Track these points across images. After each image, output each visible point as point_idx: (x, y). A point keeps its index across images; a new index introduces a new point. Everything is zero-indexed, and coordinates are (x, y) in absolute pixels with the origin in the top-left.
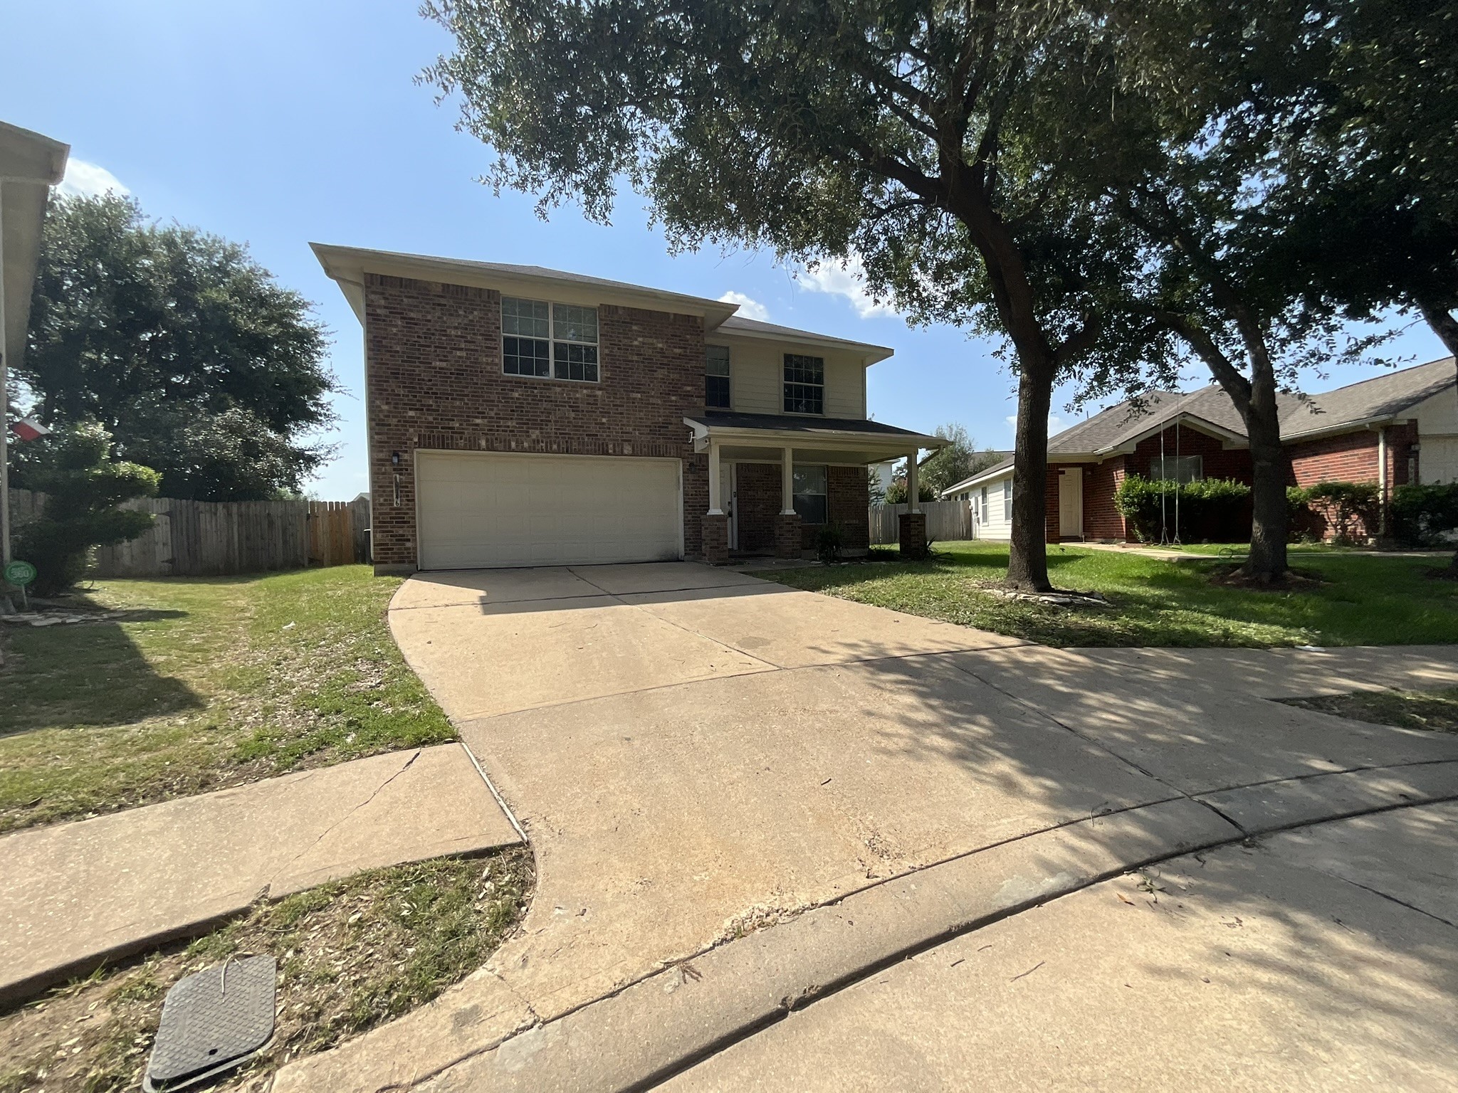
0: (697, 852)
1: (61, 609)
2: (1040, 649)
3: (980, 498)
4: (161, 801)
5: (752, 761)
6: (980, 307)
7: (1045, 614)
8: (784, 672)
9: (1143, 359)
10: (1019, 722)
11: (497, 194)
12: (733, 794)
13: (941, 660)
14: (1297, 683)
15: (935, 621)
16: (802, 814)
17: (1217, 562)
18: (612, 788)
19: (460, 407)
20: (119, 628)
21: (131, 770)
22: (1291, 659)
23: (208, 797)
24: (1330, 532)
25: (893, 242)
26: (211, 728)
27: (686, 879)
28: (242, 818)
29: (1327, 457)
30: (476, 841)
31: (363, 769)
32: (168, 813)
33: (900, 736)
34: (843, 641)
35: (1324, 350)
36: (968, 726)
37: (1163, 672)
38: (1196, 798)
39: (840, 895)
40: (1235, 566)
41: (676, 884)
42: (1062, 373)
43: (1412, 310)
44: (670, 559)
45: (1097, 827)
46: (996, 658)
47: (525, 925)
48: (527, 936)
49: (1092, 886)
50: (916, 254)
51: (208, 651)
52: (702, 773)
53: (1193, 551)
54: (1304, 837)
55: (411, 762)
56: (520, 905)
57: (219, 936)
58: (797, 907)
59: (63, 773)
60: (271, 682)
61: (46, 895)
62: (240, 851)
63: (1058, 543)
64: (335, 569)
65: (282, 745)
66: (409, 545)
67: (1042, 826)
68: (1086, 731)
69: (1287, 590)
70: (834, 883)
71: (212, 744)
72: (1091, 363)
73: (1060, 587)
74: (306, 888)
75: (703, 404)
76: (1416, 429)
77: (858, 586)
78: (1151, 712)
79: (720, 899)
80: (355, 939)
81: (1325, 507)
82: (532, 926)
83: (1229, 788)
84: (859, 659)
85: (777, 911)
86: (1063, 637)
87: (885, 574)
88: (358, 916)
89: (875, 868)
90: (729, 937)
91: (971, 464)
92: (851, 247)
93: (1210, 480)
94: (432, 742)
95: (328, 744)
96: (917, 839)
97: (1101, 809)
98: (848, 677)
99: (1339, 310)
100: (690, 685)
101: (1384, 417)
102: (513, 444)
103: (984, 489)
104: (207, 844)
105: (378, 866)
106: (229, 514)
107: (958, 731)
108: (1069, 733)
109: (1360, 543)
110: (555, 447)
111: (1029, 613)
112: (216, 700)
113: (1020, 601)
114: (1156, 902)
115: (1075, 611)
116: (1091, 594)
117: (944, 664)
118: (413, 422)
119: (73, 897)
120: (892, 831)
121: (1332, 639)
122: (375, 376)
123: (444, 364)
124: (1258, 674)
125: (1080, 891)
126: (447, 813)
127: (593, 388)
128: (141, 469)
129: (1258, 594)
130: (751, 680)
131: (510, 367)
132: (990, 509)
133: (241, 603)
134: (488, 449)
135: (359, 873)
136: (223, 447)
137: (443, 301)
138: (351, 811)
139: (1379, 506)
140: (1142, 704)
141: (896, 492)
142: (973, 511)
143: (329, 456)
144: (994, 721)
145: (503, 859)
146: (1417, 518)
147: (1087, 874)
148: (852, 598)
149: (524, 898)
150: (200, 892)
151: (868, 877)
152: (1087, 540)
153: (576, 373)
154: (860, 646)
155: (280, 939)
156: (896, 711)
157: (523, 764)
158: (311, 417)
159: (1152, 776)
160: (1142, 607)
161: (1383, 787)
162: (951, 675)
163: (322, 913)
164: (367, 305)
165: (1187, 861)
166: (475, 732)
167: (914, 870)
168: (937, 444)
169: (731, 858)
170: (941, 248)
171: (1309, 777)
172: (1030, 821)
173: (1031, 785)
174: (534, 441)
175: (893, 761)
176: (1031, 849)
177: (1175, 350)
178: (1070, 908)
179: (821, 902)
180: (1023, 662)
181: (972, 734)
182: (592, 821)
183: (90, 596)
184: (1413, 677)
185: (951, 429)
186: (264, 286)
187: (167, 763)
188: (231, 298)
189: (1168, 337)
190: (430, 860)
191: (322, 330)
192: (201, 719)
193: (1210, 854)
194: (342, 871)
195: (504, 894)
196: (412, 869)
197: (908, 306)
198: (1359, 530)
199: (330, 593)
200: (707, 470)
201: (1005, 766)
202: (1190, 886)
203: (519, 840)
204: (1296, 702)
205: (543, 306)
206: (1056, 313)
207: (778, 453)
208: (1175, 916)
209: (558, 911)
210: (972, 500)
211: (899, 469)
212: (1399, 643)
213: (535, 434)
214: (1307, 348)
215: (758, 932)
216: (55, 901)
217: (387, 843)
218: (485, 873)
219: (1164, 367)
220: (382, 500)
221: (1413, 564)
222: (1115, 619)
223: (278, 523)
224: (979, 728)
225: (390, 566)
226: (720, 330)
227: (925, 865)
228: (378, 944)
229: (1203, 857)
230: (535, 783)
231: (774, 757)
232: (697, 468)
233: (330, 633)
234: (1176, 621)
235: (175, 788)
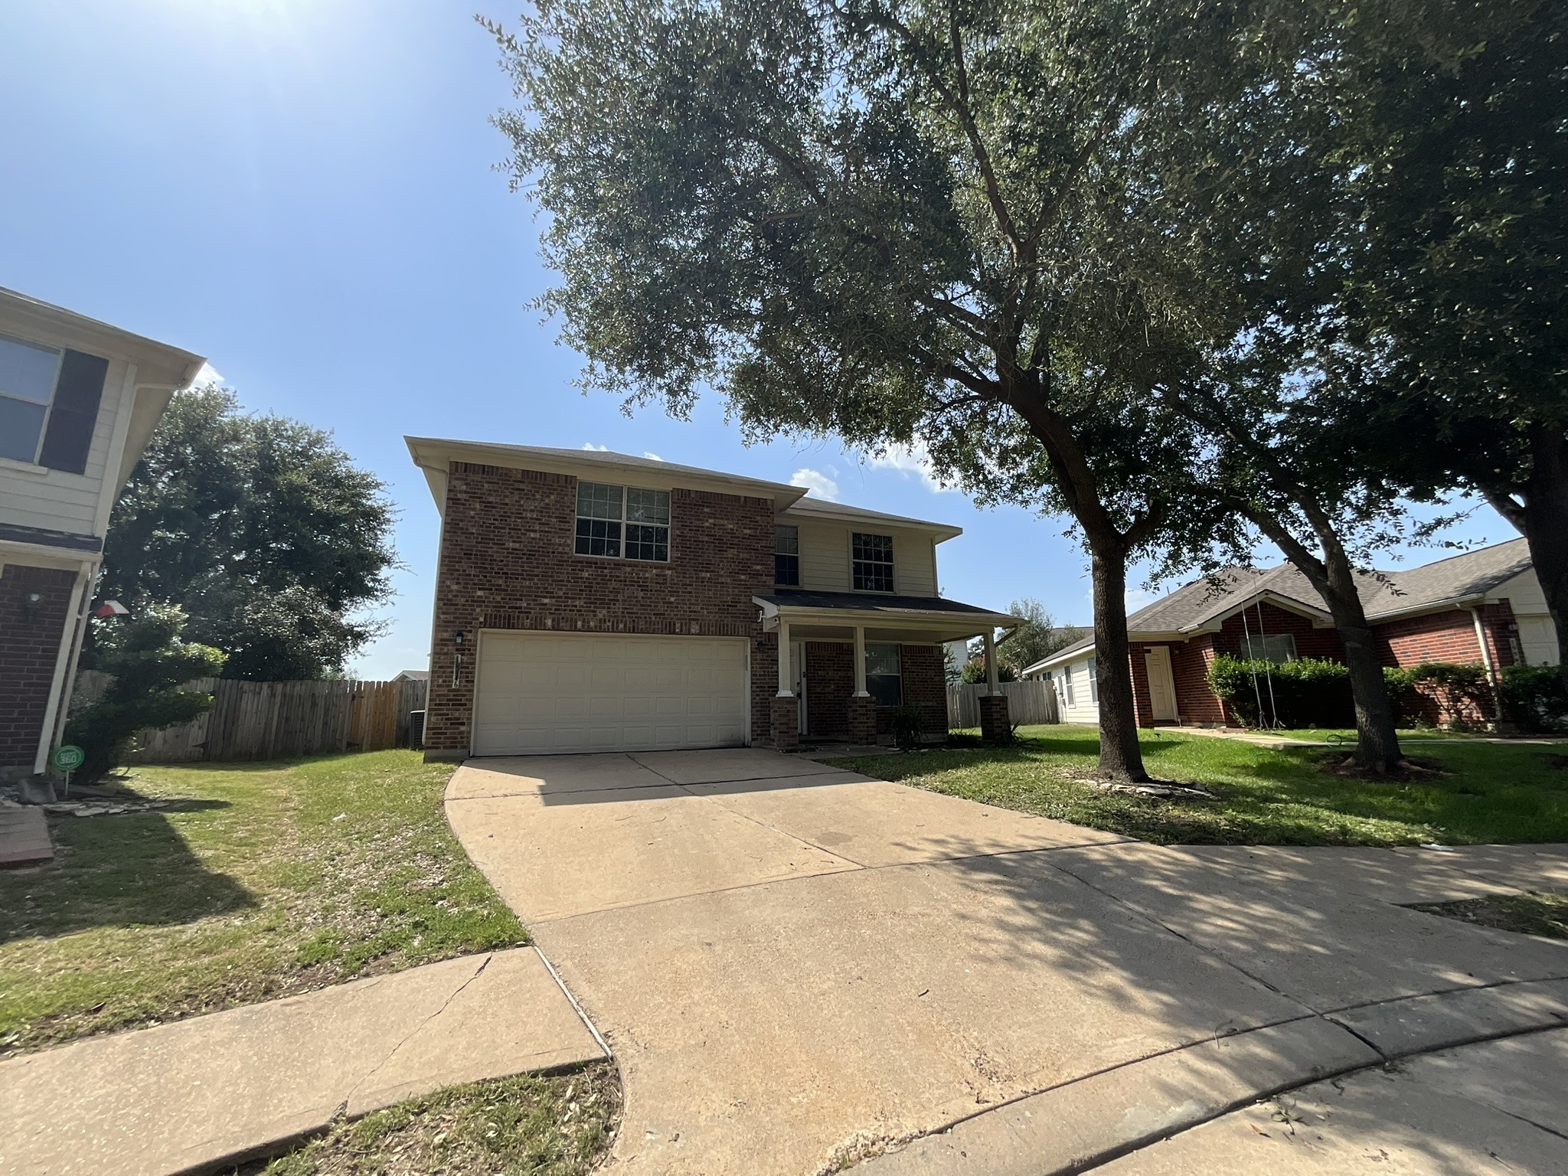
0: (792, 1071)
1: (101, 798)
2: (1141, 845)
3: (1064, 678)
4: (223, 1009)
5: (843, 970)
6: (1046, 488)
7: (1144, 808)
8: (868, 872)
9: (1213, 538)
10: (1127, 928)
11: (584, 394)
12: (825, 1006)
13: (1034, 858)
14: (1425, 887)
15: (1027, 815)
16: (901, 1028)
17: (1325, 750)
18: (696, 997)
19: (530, 587)
20: (164, 819)
21: (193, 974)
22: (1416, 860)
23: (274, 1005)
24: (1444, 716)
25: (957, 431)
26: (270, 929)
27: (783, 1101)
28: (311, 1028)
29: (1424, 636)
30: (556, 1057)
31: (433, 975)
32: (234, 1021)
33: (996, 941)
34: (931, 837)
35: (1393, 532)
36: (1071, 931)
37: (1279, 873)
38: (1327, 1017)
39: (949, 1122)
40: (1346, 755)
41: (772, 1106)
42: (1135, 552)
43: (1475, 492)
44: (735, 745)
45: (1223, 1049)
46: (1095, 856)
47: (615, 1152)
48: (618, 1164)
49: (1223, 1117)
50: (980, 441)
51: (254, 845)
52: (791, 982)
53: (1299, 737)
54: (1449, 1060)
55: (483, 968)
56: (608, 1129)
57: (298, 1156)
58: (903, 1135)
59: (125, 976)
60: (327, 879)
61: (117, 1109)
62: (313, 1064)
63: (1152, 727)
64: (376, 754)
65: (346, 948)
66: (463, 728)
67: (1161, 1045)
68: (1202, 940)
69: (1405, 780)
70: (942, 1108)
71: (272, 947)
72: (1163, 542)
73: (1158, 778)
74: (386, 1105)
75: (773, 582)
76: (1509, 608)
77: (941, 775)
78: (1270, 919)
79: (820, 1124)
80: (441, 1163)
81: (1434, 689)
82: (623, 1152)
83: (1363, 1005)
84: (948, 857)
85: (883, 1139)
86: (1166, 833)
87: (969, 763)
88: (442, 1136)
89: (985, 1091)
90: (834, 1168)
91: (1051, 641)
92: (916, 436)
93: (1306, 659)
94: (503, 945)
95: (393, 947)
96: (1027, 1060)
97: (1226, 1028)
98: (937, 877)
99: (1403, 492)
100: (771, 886)
101: (1474, 596)
102: (579, 624)
103: (1067, 668)
104: (279, 1056)
105: (458, 1082)
106: (273, 695)
107: (1061, 937)
108: (1182, 941)
109: (1478, 728)
110: (621, 626)
111: (1125, 805)
112: (271, 899)
113: (1116, 793)
114: (1293, 1133)
115: (1176, 804)
116: (1192, 785)
117: (1038, 863)
118: (480, 601)
119: (145, 1111)
120: (999, 1049)
121: (1458, 837)
122: (449, 557)
123: (517, 545)
124: (1382, 876)
125: (1211, 1122)
126: (525, 1024)
127: (662, 568)
128: (209, 650)
129: (1373, 786)
130: (835, 880)
131: (581, 547)
132: (1075, 690)
133: (283, 792)
134: (553, 629)
135: (439, 1090)
136: (280, 625)
137: (522, 486)
138: (424, 1022)
139: (1490, 689)
140: (1260, 910)
141: (973, 671)
142: (1058, 692)
143: (378, 633)
144: (1098, 926)
145: (587, 1077)
146: (1533, 702)
147: (1217, 1102)
148: (935, 789)
149: (611, 1122)
150: (276, 1108)
151: (978, 1102)
152: (1183, 724)
153: (647, 553)
154: (946, 842)
155: (363, 1160)
156: (993, 914)
157: (601, 970)
158: (368, 593)
159: (1278, 991)
160: (1249, 800)
161: (1529, 1003)
162: (1047, 874)
163: (402, 1134)
164: (450, 491)
165: (1324, 1087)
166: (548, 935)
167: (1027, 1095)
168: (1013, 623)
169: (828, 1078)
170: (1003, 434)
171: (1448, 992)
172: (1149, 1041)
173: (1143, 998)
174: (600, 621)
175: (994, 970)
176: (1153, 1072)
177: (1244, 531)
178: (1200, 1140)
179: (929, 1129)
180: (1126, 861)
181: (1076, 941)
182: (679, 1035)
183: (127, 783)
184: (1549, 879)
185: (1027, 605)
186: (341, 470)
187: (229, 967)
188: (310, 480)
189: (1235, 517)
190: (511, 1076)
191: (390, 508)
192: (260, 920)
193: (1349, 1080)
194: (422, 1090)
195: (591, 1116)
196: (493, 1086)
197: (974, 488)
198: (1475, 715)
199: (379, 781)
200: (777, 649)
201: (1114, 977)
202: (1329, 1115)
203: (604, 1055)
204: (1426, 908)
205: (617, 491)
206: (1122, 494)
207: (850, 632)
208: (1314, 1149)
209: (649, 1136)
210: (1056, 680)
211: (974, 645)
212: (1531, 841)
213: (602, 613)
214: (1376, 531)
215: (864, 1162)
216: (128, 1114)
217: (464, 1058)
218: (569, 1093)
219: (1236, 546)
220: (441, 681)
221: (1536, 753)
222: (1221, 813)
223: (321, 703)
224: (1082, 934)
225: (441, 752)
226: (789, 511)
227: (1038, 1089)
228: (465, 1168)
229: (1342, 1084)
230: (615, 992)
231: (866, 966)
232: (766, 646)
233: (385, 825)
234: (1289, 817)
235: (238, 994)
